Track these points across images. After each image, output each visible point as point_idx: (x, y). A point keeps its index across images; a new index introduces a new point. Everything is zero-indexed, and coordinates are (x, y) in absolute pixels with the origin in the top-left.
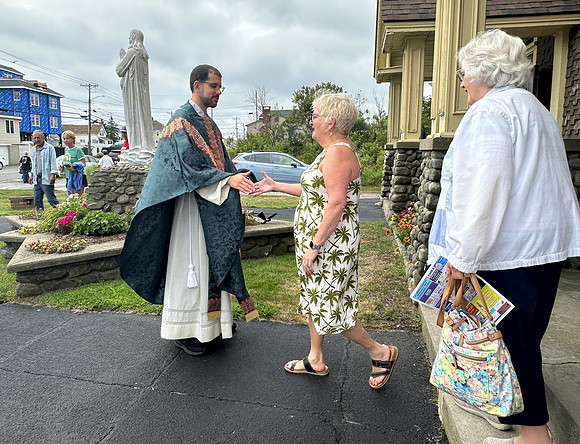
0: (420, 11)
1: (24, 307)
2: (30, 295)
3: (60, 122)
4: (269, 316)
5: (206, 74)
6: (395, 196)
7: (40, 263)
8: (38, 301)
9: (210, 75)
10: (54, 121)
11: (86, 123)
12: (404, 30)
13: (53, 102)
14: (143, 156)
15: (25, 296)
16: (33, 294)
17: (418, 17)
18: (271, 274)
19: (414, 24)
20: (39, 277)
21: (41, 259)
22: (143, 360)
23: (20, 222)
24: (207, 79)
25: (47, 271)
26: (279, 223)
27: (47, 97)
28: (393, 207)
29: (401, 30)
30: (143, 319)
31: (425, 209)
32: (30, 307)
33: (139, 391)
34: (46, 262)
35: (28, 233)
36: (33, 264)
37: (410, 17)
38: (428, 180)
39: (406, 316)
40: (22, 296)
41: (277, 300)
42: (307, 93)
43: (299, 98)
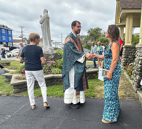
0: (132, 6)
1: (17, 96)
2: (18, 93)
3: (12, 38)
4: (94, 97)
5: (76, 24)
6: (124, 61)
7: (21, 83)
8: (20, 95)
9: (77, 24)
10: (10, 38)
11: (21, 39)
12: (127, 12)
13: (10, 32)
14: (49, 49)
15: (16, 93)
16: (19, 92)
17: (131, 8)
18: (91, 85)
19: (130, 10)
20: (20, 87)
21: (21, 81)
22: (60, 111)
23: (9, 70)
24: (76, 25)
25: (23, 85)
26: (91, 70)
27: (7, 30)
28: (123, 64)
29: (126, 12)
30: (56, 99)
31: (139, 65)
32: (18, 96)
33: (62, 120)
34: (22, 82)
35: (13, 73)
36: (18, 83)
37: (129, 8)
38: (140, 56)
39: (133, 95)
40: (15, 93)
41: (95, 92)
42: (92, 30)
43: (89, 32)
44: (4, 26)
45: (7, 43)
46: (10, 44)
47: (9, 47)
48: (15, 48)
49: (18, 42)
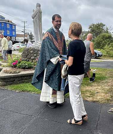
7: (7, 76)
16: (5, 85)
20: (6, 80)
27: (12, 25)
30: (37, 95)
40: (1, 86)
42: (93, 26)
43: (90, 27)
44: (9, 21)
45: (11, 37)
46: (13, 39)
47: (13, 41)
48: (18, 42)
49: (21, 37)
